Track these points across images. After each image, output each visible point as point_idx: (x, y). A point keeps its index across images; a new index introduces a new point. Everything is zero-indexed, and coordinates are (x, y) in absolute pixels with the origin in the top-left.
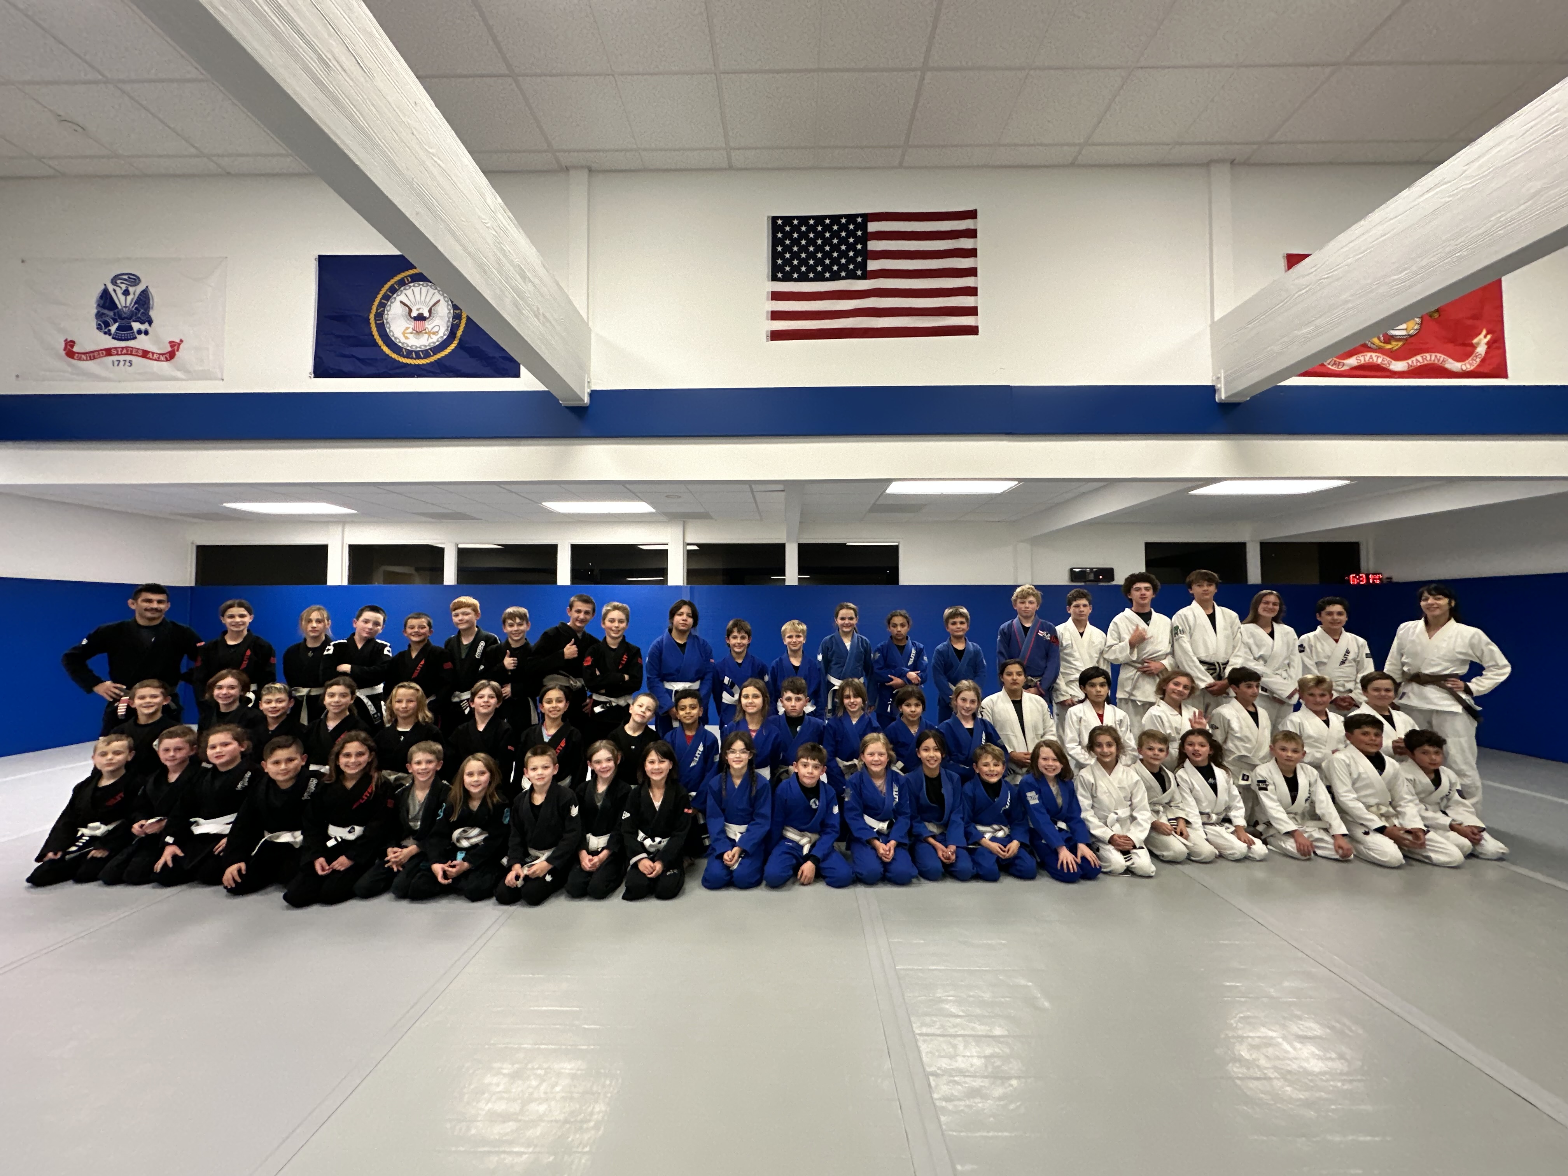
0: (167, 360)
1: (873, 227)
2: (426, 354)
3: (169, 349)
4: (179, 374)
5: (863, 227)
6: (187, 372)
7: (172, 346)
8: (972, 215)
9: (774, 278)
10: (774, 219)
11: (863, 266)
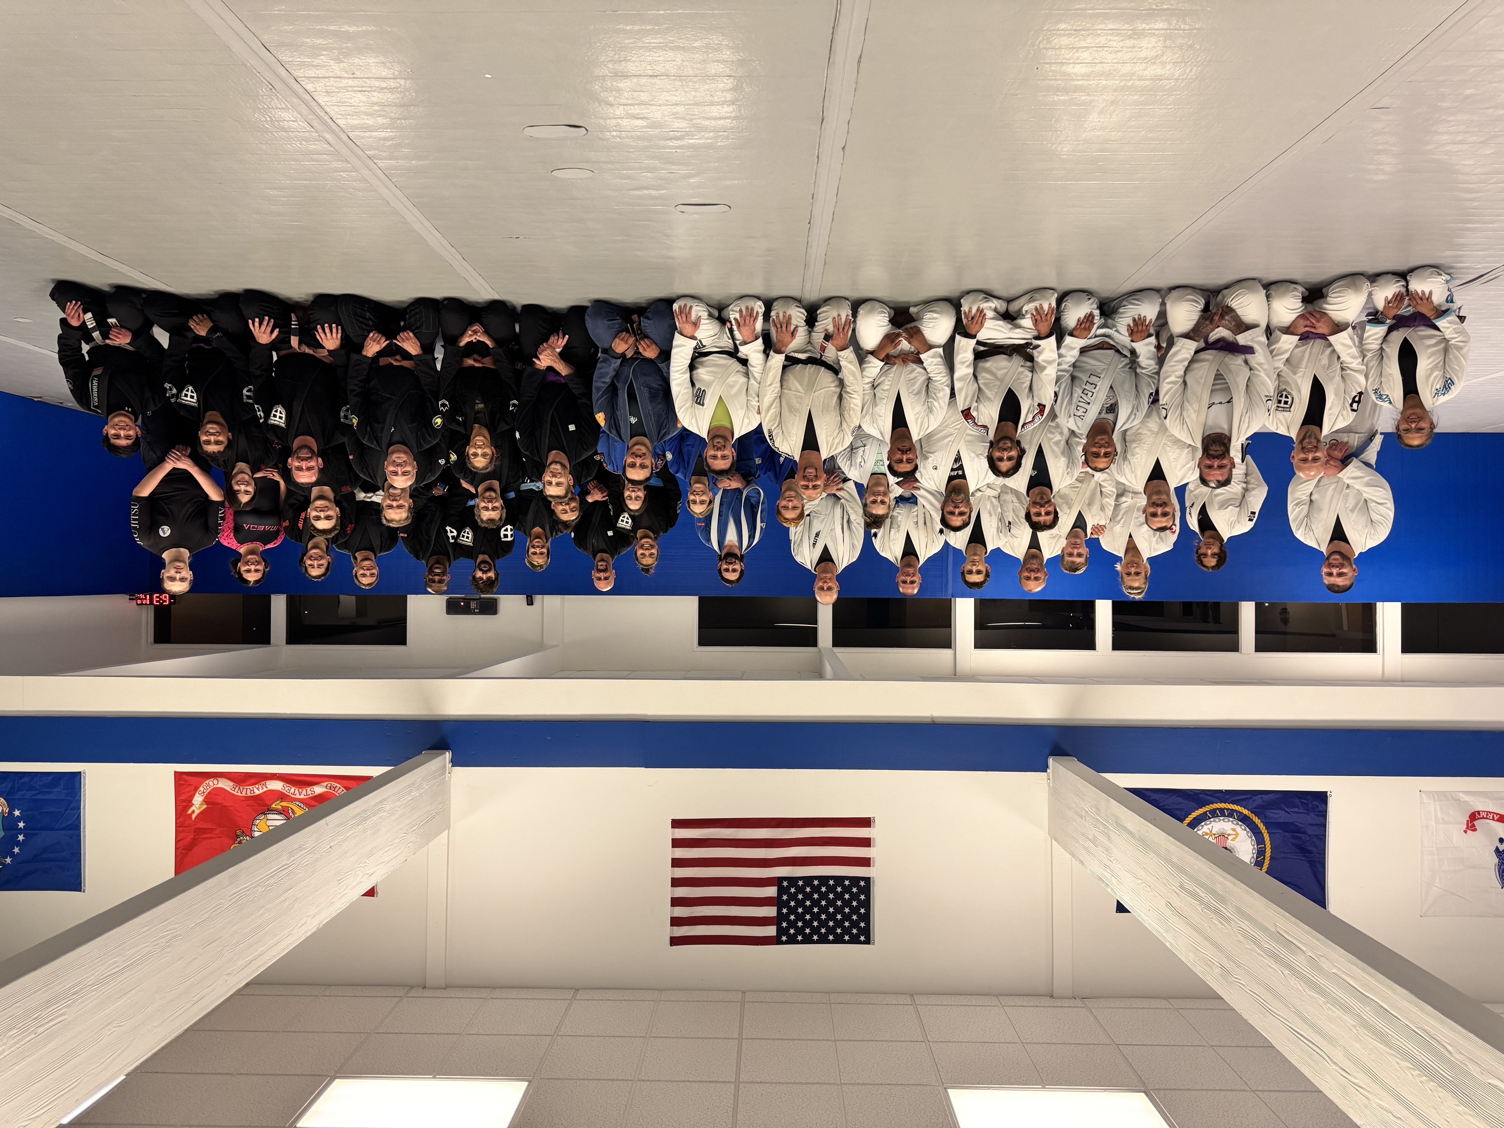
0: (1479, 812)
1: (771, 931)
2: (1214, 814)
3: (1475, 822)
4: (1466, 798)
5: (781, 931)
6: (1457, 800)
7: (1474, 826)
8: (675, 941)
9: (867, 880)
10: (868, 941)
11: (781, 891)
